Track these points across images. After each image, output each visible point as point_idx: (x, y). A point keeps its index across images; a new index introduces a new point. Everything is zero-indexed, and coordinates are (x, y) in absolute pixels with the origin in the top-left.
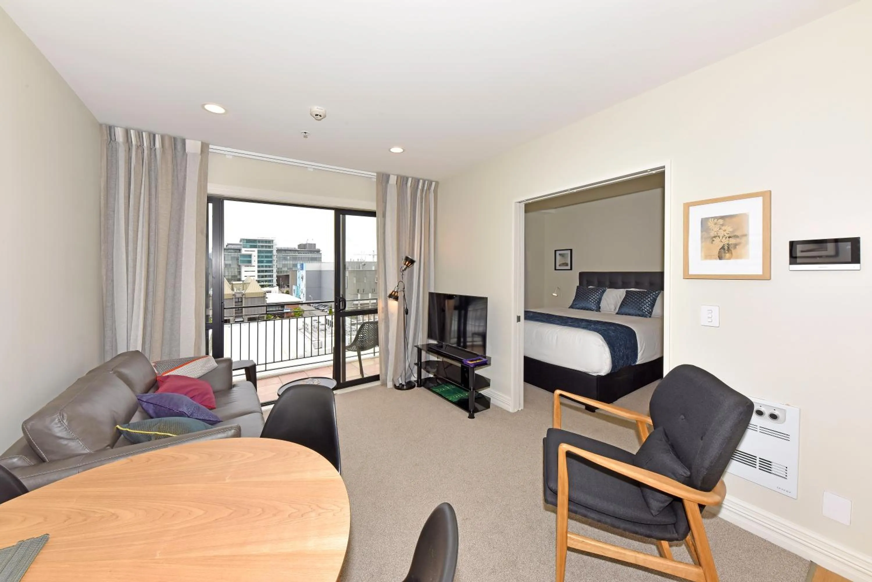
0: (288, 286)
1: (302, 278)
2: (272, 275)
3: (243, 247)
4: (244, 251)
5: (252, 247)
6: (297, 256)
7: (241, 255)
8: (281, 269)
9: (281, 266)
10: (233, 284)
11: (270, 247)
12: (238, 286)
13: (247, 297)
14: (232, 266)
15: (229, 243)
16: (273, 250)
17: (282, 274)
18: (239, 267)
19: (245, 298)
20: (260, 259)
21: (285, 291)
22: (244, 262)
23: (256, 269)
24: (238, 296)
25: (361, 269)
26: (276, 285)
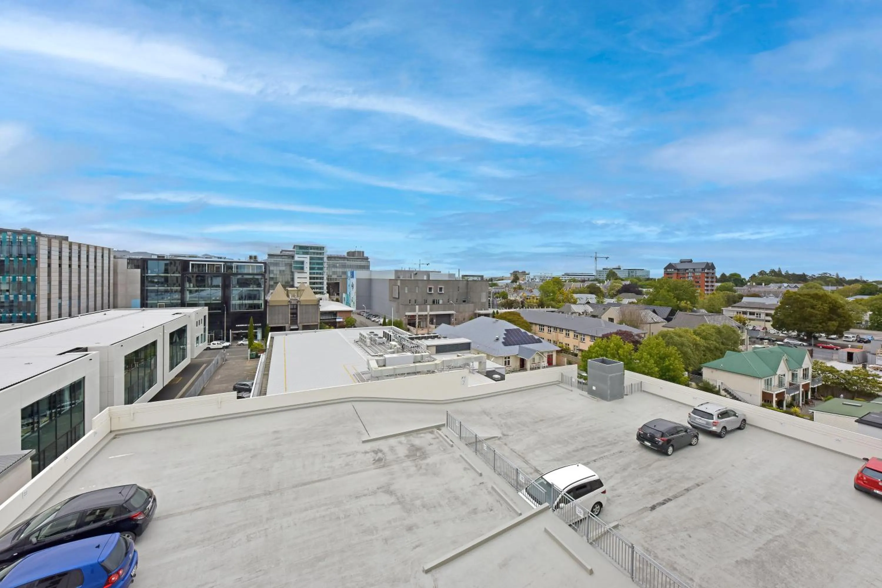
0: (338, 294)
1: (353, 286)
2: (323, 282)
3: (297, 254)
4: (297, 258)
5: (304, 253)
6: (345, 263)
7: (294, 262)
8: (331, 276)
9: (331, 274)
10: (288, 291)
11: (321, 254)
12: (293, 292)
13: (301, 304)
14: (285, 273)
15: (283, 249)
16: (323, 257)
17: (332, 282)
18: (292, 273)
19: (300, 305)
20: (312, 266)
21: (335, 299)
22: (297, 268)
23: (308, 275)
24: (294, 302)
25: (413, 278)
26: (326, 292)
